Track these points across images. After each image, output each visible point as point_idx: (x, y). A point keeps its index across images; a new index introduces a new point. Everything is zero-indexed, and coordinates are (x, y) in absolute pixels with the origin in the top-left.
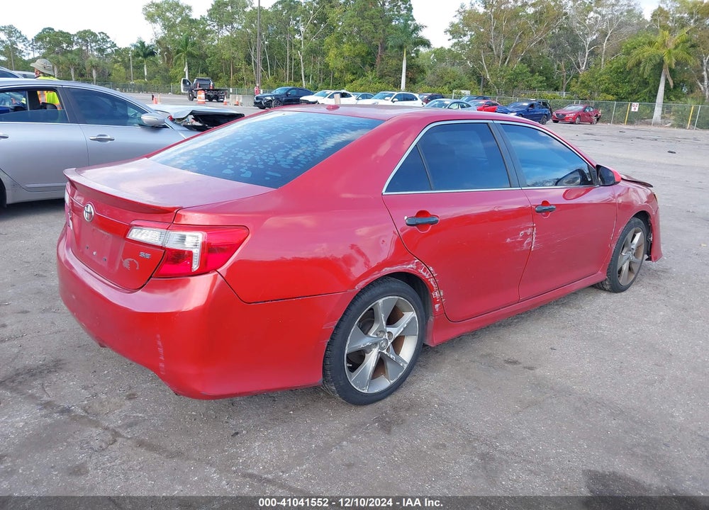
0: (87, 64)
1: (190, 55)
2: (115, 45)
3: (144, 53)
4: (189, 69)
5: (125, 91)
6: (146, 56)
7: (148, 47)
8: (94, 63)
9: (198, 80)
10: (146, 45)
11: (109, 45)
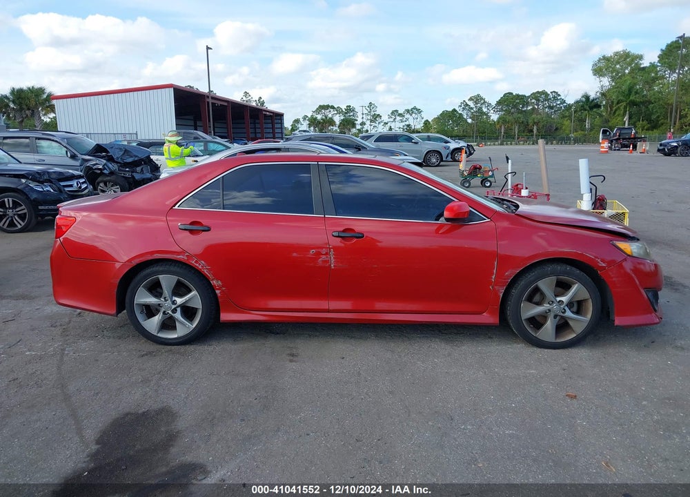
0: (530, 121)
1: (633, 103)
2: (564, 102)
3: (589, 107)
4: (630, 118)
5: (561, 144)
6: (591, 108)
7: (593, 100)
8: (536, 121)
9: (619, 129)
10: (591, 98)
11: (559, 103)
